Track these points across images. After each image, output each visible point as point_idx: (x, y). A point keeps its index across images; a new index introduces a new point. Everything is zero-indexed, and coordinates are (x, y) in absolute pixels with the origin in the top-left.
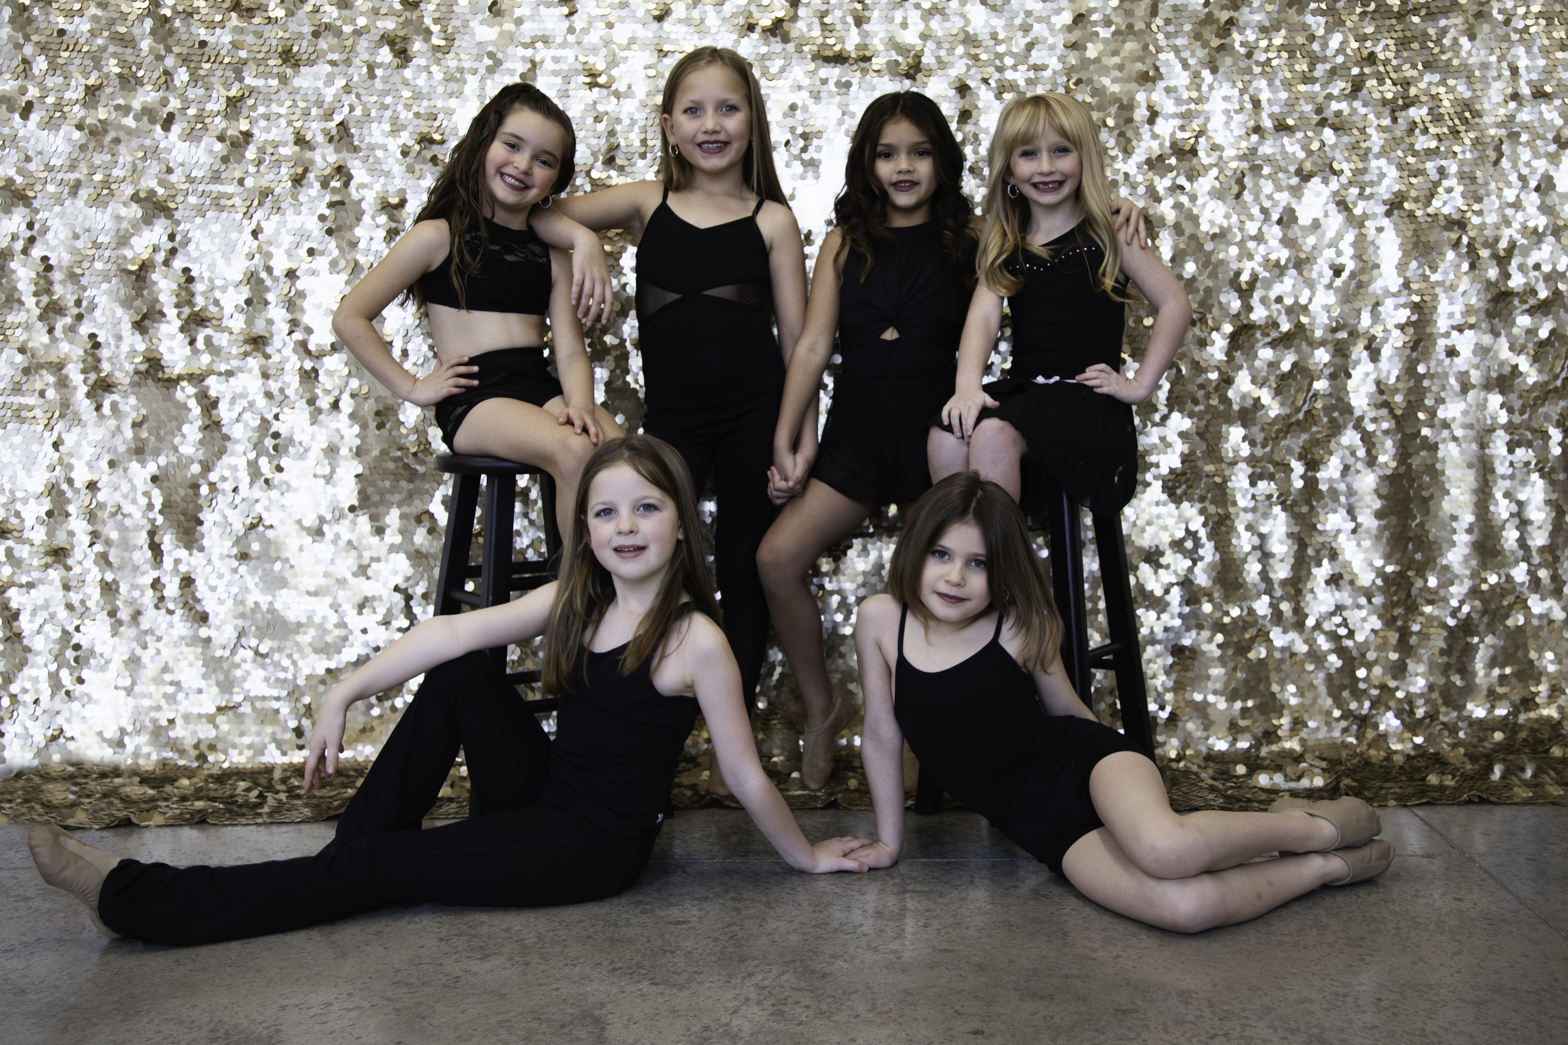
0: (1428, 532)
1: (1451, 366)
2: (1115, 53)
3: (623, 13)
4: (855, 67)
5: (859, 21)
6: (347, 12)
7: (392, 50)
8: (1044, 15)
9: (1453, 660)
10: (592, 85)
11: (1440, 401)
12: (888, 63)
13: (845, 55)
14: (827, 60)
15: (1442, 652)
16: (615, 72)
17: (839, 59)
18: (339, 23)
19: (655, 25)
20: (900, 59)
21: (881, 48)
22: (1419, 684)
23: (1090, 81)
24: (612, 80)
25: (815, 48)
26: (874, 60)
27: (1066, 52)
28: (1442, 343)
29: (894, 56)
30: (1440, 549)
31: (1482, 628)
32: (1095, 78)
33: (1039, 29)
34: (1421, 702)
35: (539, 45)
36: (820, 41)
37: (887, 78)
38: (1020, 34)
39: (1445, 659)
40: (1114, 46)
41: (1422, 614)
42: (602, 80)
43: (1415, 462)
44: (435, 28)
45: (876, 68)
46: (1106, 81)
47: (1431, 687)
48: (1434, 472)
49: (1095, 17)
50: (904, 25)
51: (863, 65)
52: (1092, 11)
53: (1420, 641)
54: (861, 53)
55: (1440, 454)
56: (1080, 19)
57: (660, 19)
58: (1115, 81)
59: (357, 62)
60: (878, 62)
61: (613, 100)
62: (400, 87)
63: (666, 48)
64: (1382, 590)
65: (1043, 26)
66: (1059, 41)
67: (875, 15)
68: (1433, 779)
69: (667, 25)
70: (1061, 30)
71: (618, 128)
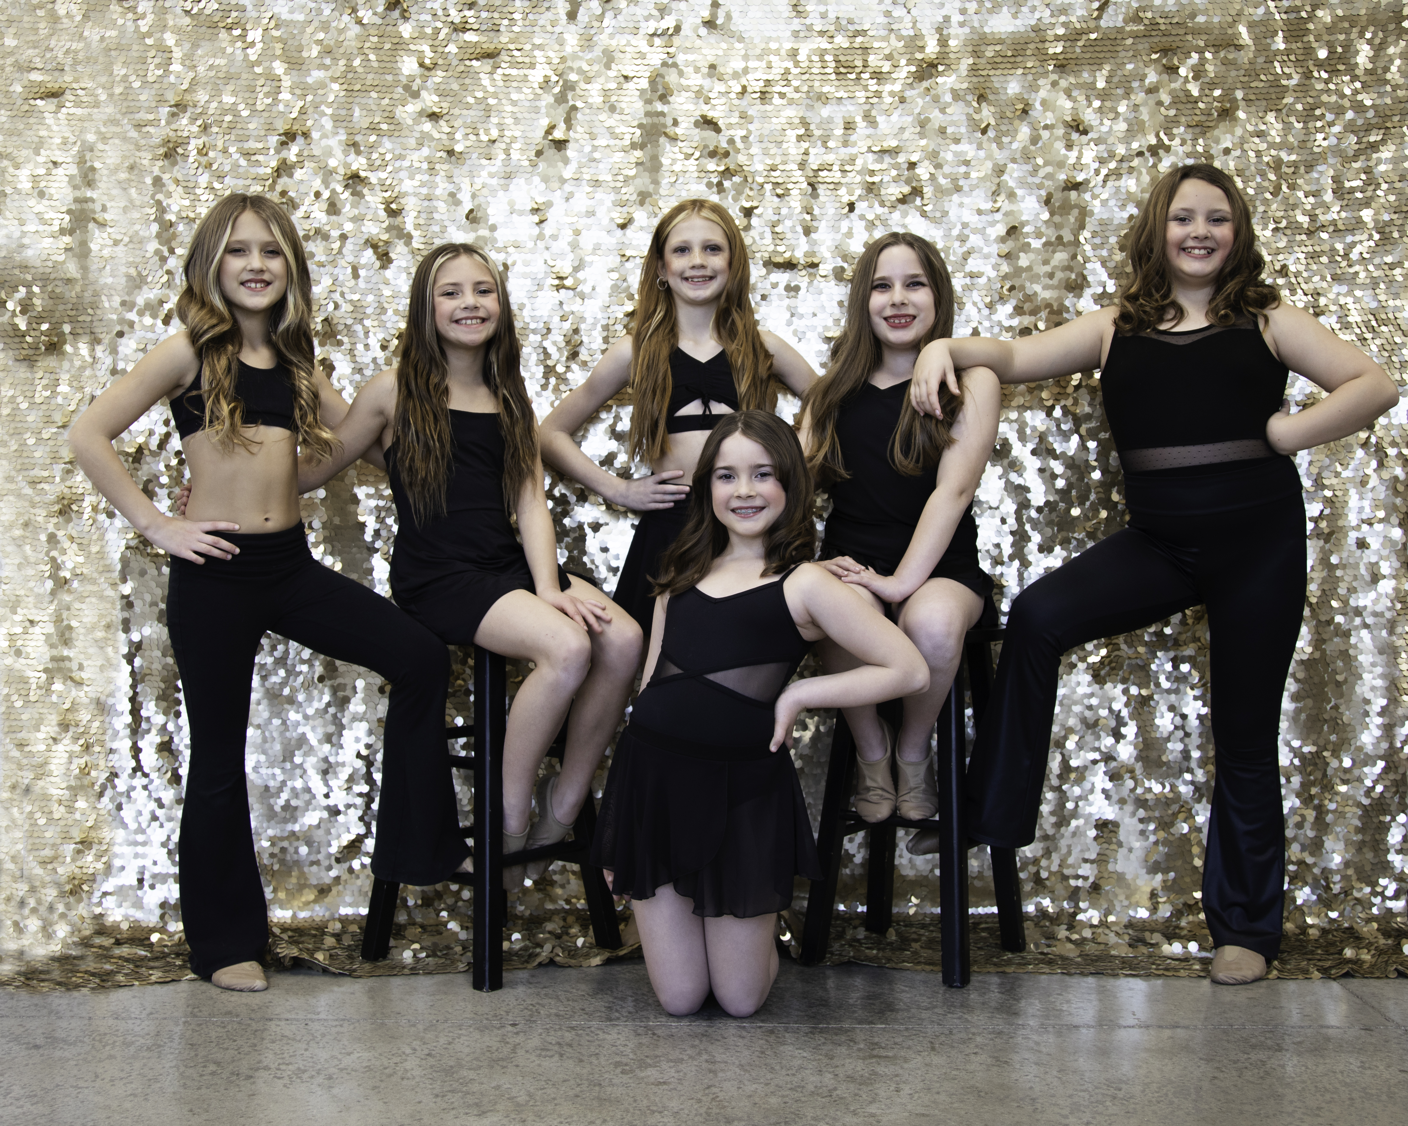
0: (1342, 714)
1: (1361, 558)
2: (1046, 262)
3: (589, 221)
4: (804, 272)
5: (807, 231)
6: (334, 218)
7: (375, 253)
8: (980, 226)
9: (1368, 838)
10: (558, 288)
11: (1352, 590)
12: (835, 269)
13: (794, 262)
14: (778, 266)
15: (1358, 830)
16: (580, 275)
17: (790, 266)
18: (327, 228)
19: (619, 232)
20: (845, 265)
21: (827, 255)
22: (1337, 860)
23: (1022, 288)
24: (578, 282)
25: (766, 255)
26: (821, 266)
27: (1000, 261)
28: (1353, 536)
29: (840, 263)
30: (1354, 731)
31: (1393, 808)
32: (1028, 284)
33: (974, 240)
34: (1337, 878)
35: (511, 250)
36: (771, 248)
37: (833, 283)
38: (957, 244)
39: (1360, 837)
40: (1046, 256)
41: (1337, 793)
42: (568, 282)
43: (1329, 648)
44: (415, 234)
45: (823, 273)
46: (1037, 288)
47: (1347, 864)
48: (1347, 657)
49: (1026, 229)
50: (849, 234)
51: (811, 270)
52: (1023, 224)
53: (1336, 819)
54: (809, 260)
55: (1353, 640)
56: (1013, 231)
57: (623, 227)
58: (1045, 288)
59: (342, 263)
60: (825, 269)
61: (578, 300)
62: (382, 286)
63: (628, 253)
64: (1300, 770)
65: (979, 236)
66: (994, 249)
67: (823, 226)
68: (1349, 953)
69: (629, 231)
70: (995, 240)
71: (583, 327)
